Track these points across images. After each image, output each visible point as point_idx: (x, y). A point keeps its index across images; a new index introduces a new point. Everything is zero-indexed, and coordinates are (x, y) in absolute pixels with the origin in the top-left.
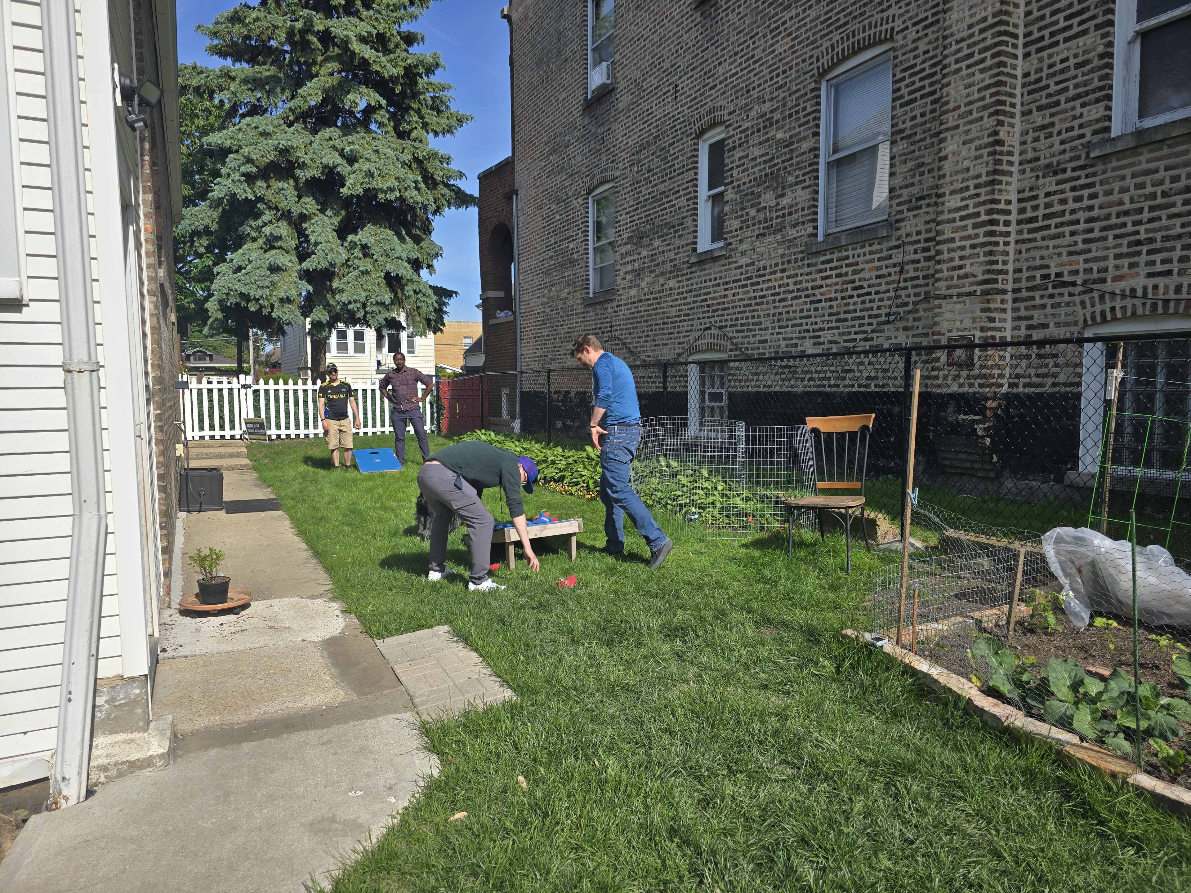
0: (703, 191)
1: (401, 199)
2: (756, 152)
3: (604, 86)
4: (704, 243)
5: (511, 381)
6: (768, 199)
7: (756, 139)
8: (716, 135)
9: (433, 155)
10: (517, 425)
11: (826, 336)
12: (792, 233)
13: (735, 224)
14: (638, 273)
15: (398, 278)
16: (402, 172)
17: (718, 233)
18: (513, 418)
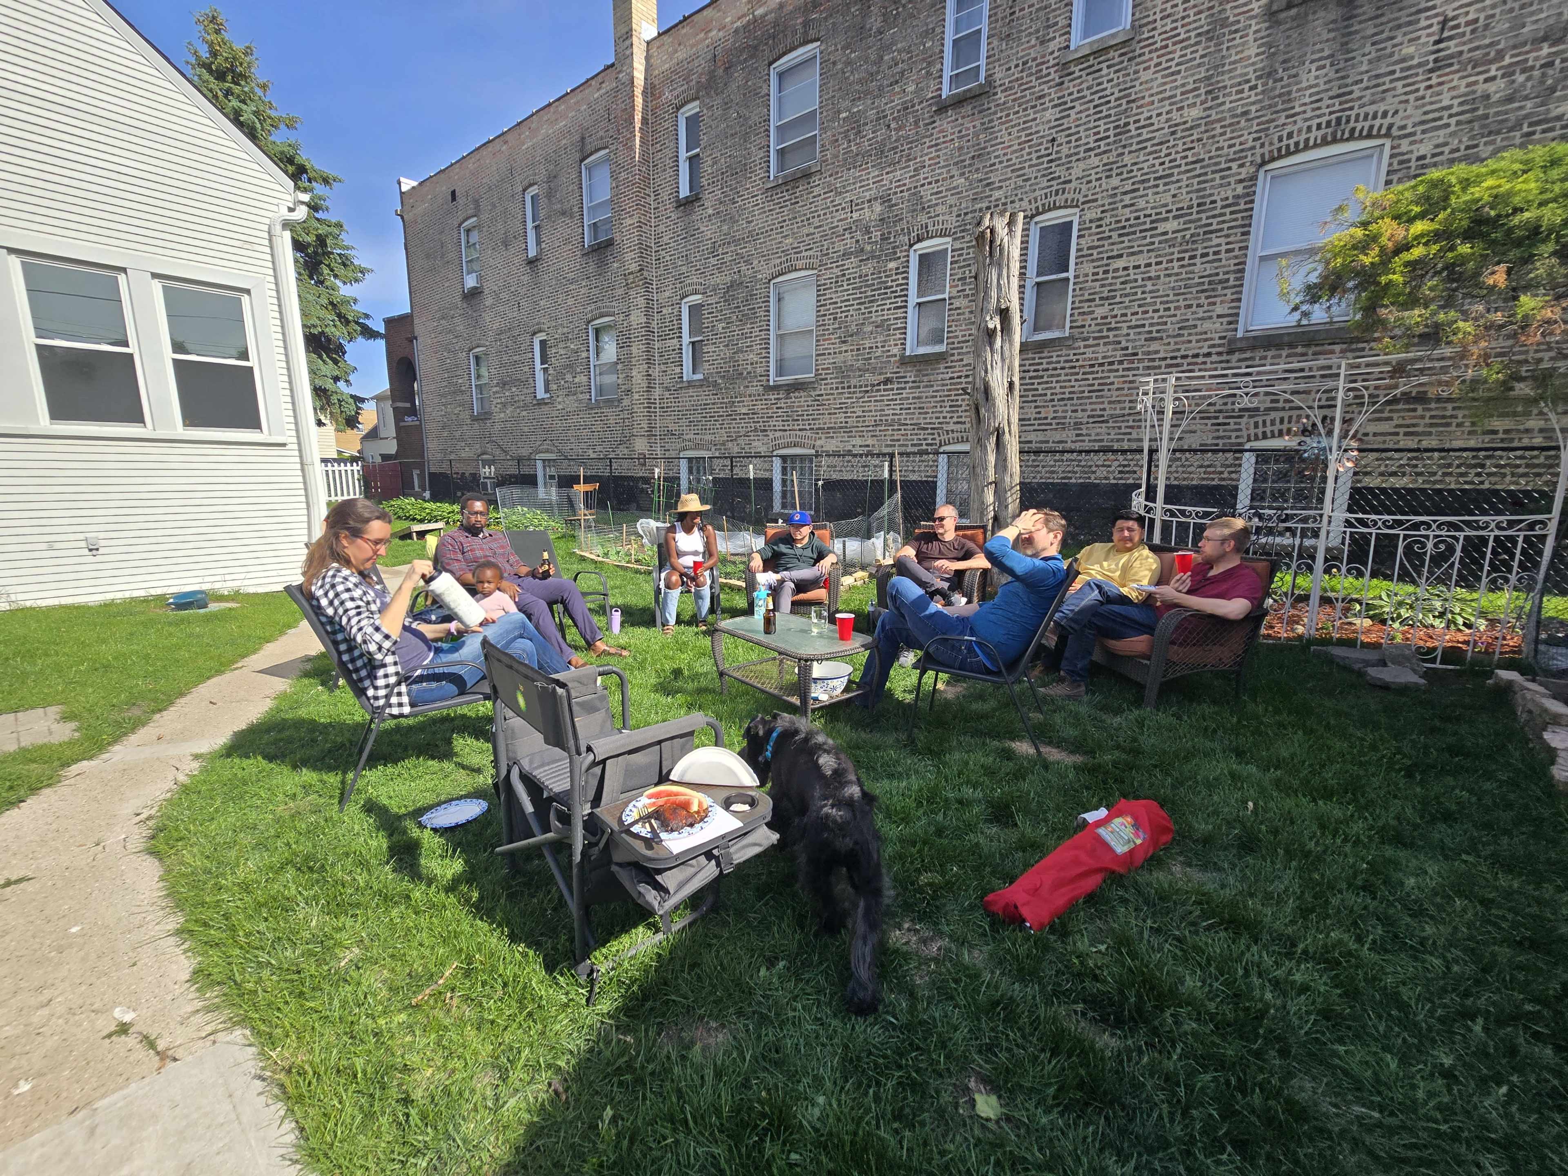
0: (538, 366)
1: (323, 333)
2: (562, 352)
3: (475, 288)
4: (541, 394)
5: (421, 466)
6: (569, 377)
7: (561, 345)
8: (542, 336)
9: (346, 302)
10: (427, 495)
11: (598, 448)
12: (581, 396)
13: (555, 387)
14: (504, 405)
15: (325, 391)
16: (323, 313)
17: (547, 390)
18: (424, 490)
